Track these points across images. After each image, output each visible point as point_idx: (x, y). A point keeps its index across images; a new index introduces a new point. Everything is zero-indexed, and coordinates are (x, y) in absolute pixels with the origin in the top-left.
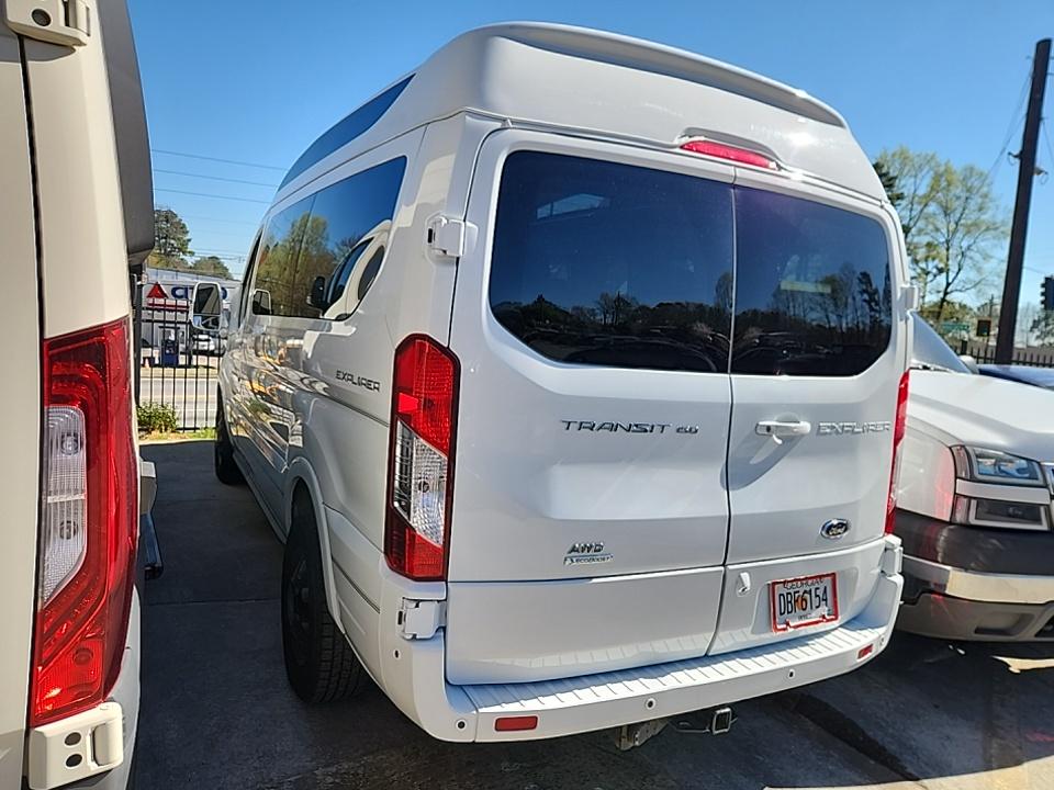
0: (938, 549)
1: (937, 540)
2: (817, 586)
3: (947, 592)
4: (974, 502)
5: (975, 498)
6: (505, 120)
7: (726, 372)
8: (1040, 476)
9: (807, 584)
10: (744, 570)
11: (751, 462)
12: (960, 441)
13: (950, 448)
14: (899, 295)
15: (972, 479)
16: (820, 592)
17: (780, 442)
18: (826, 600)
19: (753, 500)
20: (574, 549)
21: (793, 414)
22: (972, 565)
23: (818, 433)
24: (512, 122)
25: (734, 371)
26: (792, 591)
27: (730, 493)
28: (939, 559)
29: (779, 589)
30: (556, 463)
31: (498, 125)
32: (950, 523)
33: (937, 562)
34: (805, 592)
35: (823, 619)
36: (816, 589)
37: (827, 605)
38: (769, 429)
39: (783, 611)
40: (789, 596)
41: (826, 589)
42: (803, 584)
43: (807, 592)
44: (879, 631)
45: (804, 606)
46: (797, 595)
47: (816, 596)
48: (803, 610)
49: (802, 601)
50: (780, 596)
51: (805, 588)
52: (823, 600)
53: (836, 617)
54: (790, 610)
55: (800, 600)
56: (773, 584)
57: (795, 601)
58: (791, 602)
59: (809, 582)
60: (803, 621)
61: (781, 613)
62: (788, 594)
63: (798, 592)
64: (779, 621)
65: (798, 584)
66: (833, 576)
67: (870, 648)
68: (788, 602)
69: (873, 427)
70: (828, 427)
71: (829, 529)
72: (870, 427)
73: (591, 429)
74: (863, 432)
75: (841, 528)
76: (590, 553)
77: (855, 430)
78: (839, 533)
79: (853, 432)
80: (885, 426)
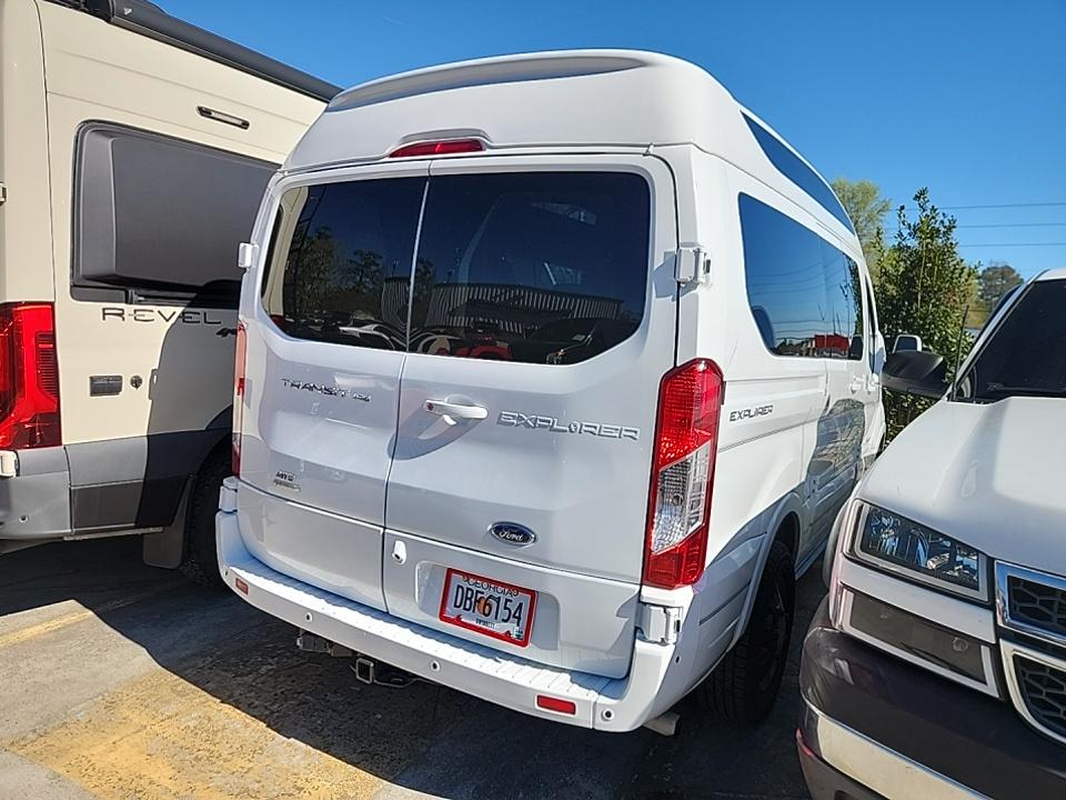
2: (508, 597)
6: (285, 172)
7: (403, 350)
8: (983, 584)
9: (495, 589)
10: (401, 539)
11: (420, 438)
14: (660, 261)
16: (513, 607)
17: (452, 423)
18: (519, 618)
19: (416, 474)
20: (278, 475)
21: (469, 398)
23: (499, 422)
25: (410, 350)
26: (475, 589)
27: (394, 461)
29: (456, 580)
30: (279, 409)
31: (282, 176)
34: (491, 597)
35: (506, 637)
36: (507, 600)
37: (518, 625)
38: (430, 406)
39: (458, 604)
40: (470, 592)
41: (521, 605)
42: (489, 587)
43: (494, 599)
44: (603, 700)
45: (487, 612)
46: (479, 595)
47: (505, 608)
48: (484, 614)
49: (486, 604)
50: (459, 586)
51: (492, 592)
52: (514, 616)
53: (524, 644)
54: (467, 607)
55: (483, 602)
56: (450, 571)
57: (476, 601)
58: (470, 599)
59: (500, 589)
60: (481, 625)
61: (455, 606)
62: (468, 589)
63: (482, 593)
64: (451, 611)
65: (485, 585)
66: (532, 593)
67: (569, 707)
68: (467, 598)
69: (593, 429)
70: (514, 417)
71: (499, 529)
72: (584, 428)
73: (298, 387)
74: (571, 431)
75: (517, 534)
76: (287, 480)
77: (555, 426)
78: (514, 540)
79: (552, 429)
80: (624, 432)
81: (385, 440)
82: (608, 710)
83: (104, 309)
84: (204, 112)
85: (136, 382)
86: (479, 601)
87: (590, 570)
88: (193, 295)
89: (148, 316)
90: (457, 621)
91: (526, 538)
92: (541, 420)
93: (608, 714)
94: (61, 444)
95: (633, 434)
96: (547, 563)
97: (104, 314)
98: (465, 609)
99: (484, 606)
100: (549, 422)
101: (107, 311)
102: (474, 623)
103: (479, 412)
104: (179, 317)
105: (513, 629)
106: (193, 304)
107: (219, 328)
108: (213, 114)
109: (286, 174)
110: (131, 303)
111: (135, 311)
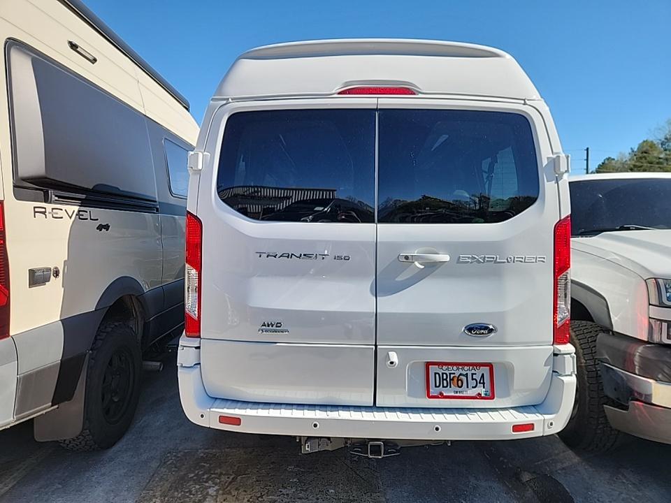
0: (636, 363)
1: (635, 355)
2: (473, 371)
3: (653, 402)
4: (665, 325)
5: (665, 321)
6: (228, 99)
7: (373, 222)
9: (463, 369)
10: (391, 350)
11: (397, 279)
12: (654, 274)
13: (645, 281)
14: (545, 162)
15: (662, 305)
16: (478, 377)
17: (421, 267)
18: (484, 383)
20: (264, 325)
22: (660, 376)
23: (458, 262)
24: (232, 100)
25: (380, 221)
26: (448, 372)
27: (378, 298)
28: (637, 372)
30: (254, 276)
31: (225, 102)
32: (648, 342)
33: (636, 374)
34: (461, 374)
35: (479, 397)
36: (473, 374)
37: (484, 387)
38: (407, 258)
39: (438, 385)
40: (445, 375)
41: (483, 375)
42: (458, 369)
43: (463, 375)
44: (547, 417)
45: (460, 385)
46: (452, 376)
47: (473, 379)
48: (459, 387)
49: (458, 380)
50: (435, 374)
51: (461, 371)
52: (480, 383)
53: (492, 398)
54: (445, 385)
55: (456, 379)
56: (428, 364)
57: (450, 380)
58: (446, 379)
59: (466, 368)
60: (458, 394)
61: (436, 386)
62: (443, 374)
63: (454, 374)
64: (433, 391)
65: (455, 368)
66: (490, 366)
67: (530, 427)
68: (443, 380)
69: (521, 259)
70: (469, 257)
71: (470, 329)
72: (516, 259)
73: (275, 257)
74: (508, 262)
75: (484, 329)
76: (274, 327)
77: (498, 260)
78: (483, 333)
79: (495, 262)
80: (538, 259)
81: (368, 284)
82: (551, 421)
83: (35, 208)
84: (73, 46)
85: (56, 274)
86: (453, 379)
87: (526, 343)
88: (83, 196)
89: (60, 214)
90: (441, 396)
91: (491, 331)
92: (488, 258)
93: (551, 424)
94: (9, 336)
95: (542, 259)
96: (504, 343)
97: (35, 212)
98: (443, 387)
99: (458, 382)
100: (493, 258)
101: (36, 210)
102: (453, 394)
103: (445, 257)
104: (77, 215)
105: (481, 390)
106: (84, 203)
107: (97, 223)
108: (78, 49)
109: (230, 100)
110: (50, 203)
111: (53, 209)
